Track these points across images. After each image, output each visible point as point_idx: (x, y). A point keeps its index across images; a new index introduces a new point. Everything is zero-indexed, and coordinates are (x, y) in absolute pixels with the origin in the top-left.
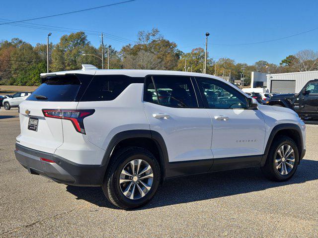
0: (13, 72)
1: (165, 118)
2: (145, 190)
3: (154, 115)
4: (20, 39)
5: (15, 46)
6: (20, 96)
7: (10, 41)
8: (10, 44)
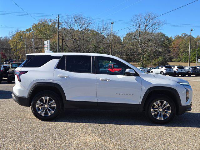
0: (180, 54)
1: (65, 77)
2: (50, 112)
3: (58, 76)
4: (187, 34)
5: (183, 38)
6: (159, 68)
7: (180, 35)
8: (180, 37)
